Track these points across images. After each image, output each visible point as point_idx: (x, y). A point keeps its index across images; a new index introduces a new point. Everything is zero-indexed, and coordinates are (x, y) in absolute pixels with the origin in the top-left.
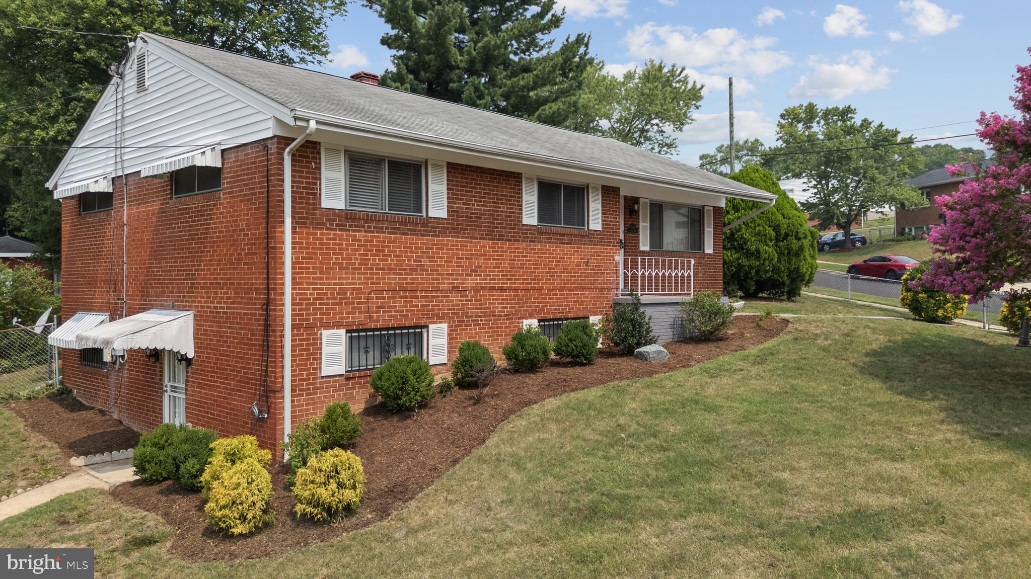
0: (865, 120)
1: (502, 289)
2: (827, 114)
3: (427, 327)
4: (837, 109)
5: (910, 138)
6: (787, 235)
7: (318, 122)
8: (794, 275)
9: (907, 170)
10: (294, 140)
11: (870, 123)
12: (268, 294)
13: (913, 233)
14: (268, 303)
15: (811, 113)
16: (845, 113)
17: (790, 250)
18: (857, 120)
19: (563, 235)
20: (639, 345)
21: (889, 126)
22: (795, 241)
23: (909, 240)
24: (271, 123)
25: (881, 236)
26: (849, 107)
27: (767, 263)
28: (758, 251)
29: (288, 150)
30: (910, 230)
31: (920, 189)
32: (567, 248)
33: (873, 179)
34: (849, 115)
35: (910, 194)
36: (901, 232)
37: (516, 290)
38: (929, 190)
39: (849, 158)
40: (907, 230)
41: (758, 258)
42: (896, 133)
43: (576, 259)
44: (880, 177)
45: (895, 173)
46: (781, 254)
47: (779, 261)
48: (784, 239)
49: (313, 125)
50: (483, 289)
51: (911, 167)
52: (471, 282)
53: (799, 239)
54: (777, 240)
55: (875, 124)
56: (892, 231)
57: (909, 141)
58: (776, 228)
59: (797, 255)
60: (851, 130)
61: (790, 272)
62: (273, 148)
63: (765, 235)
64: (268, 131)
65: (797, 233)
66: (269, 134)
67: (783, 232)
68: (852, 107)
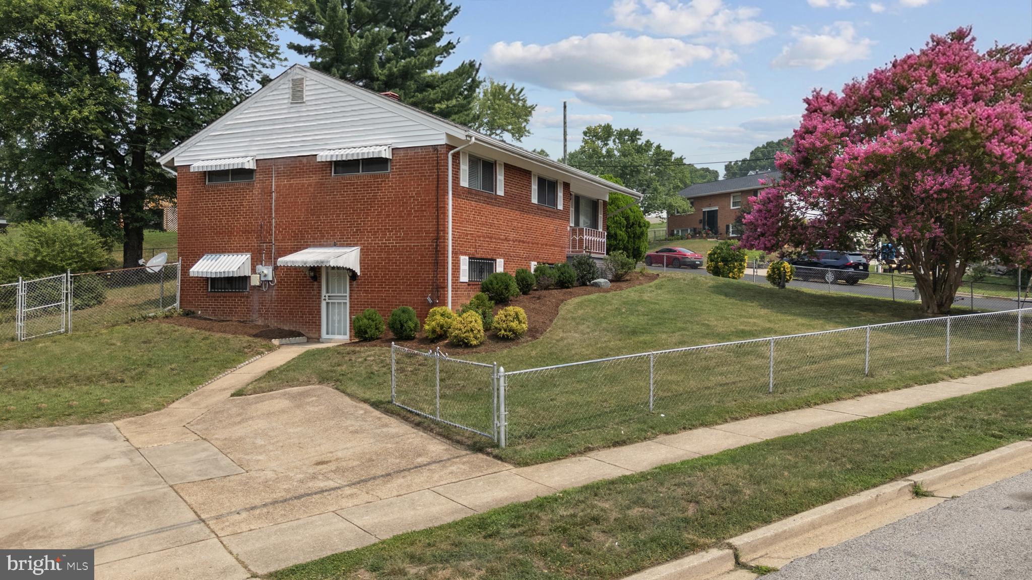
0: (648, 141)
1: (523, 242)
2: (621, 134)
3: (495, 260)
4: (627, 130)
5: (681, 158)
6: (633, 224)
7: (476, 139)
8: (636, 253)
9: (679, 184)
10: (455, 148)
11: (652, 144)
12: (438, 233)
13: (680, 234)
14: (437, 238)
15: (607, 131)
16: (635, 135)
17: (635, 234)
18: (641, 141)
19: (547, 211)
20: (593, 279)
21: (665, 147)
22: (638, 228)
23: (678, 239)
24: (444, 137)
25: (655, 237)
26: (637, 130)
27: (621, 243)
28: (616, 234)
29: (452, 152)
30: (678, 232)
31: (688, 199)
32: (549, 220)
33: (656, 190)
34: (638, 137)
35: (681, 203)
36: (671, 233)
37: (528, 243)
38: (692, 200)
39: (638, 172)
40: (675, 232)
41: (616, 239)
42: (671, 153)
43: (552, 227)
44: (661, 188)
45: (671, 186)
46: (629, 237)
47: (628, 242)
48: (631, 226)
49: (473, 139)
50: (516, 240)
51: (681, 181)
52: (512, 236)
53: (640, 227)
54: (627, 227)
55: (655, 145)
56: (664, 233)
57: (681, 160)
58: (627, 218)
59: (639, 238)
60: (640, 150)
61: (634, 250)
62: (443, 151)
63: (620, 223)
64: (442, 141)
65: (640, 222)
66: (443, 142)
67: (631, 222)
68: (639, 130)
